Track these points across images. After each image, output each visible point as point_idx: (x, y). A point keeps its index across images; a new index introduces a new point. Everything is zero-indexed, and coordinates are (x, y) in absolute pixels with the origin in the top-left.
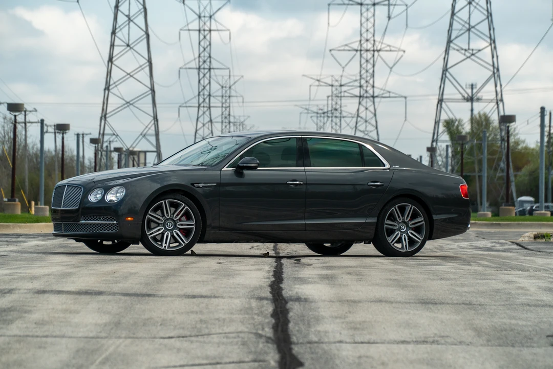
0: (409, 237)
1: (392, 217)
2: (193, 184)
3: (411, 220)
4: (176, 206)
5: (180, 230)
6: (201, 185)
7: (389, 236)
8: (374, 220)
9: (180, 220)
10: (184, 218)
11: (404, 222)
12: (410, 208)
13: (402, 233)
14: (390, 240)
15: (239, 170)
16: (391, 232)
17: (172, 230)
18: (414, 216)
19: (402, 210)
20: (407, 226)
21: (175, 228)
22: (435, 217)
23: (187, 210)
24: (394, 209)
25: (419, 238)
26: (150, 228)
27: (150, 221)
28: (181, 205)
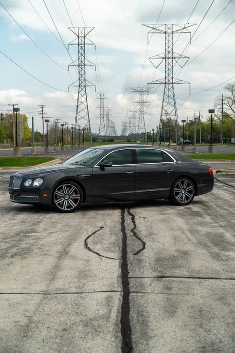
0: (186, 195)
1: (178, 187)
2: (78, 176)
3: (187, 187)
4: (70, 187)
5: (72, 199)
6: (82, 176)
7: (176, 196)
8: (170, 189)
9: (72, 194)
10: (74, 193)
11: (183, 188)
12: (186, 182)
13: (183, 194)
14: (177, 197)
15: (102, 167)
16: (177, 194)
17: (68, 199)
18: (188, 185)
19: (183, 183)
20: (185, 190)
21: (69, 198)
22: (198, 186)
23: (75, 189)
24: (179, 183)
25: (190, 196)
26: (56, 199)
27: (56, 195)
28: (72, 187)
